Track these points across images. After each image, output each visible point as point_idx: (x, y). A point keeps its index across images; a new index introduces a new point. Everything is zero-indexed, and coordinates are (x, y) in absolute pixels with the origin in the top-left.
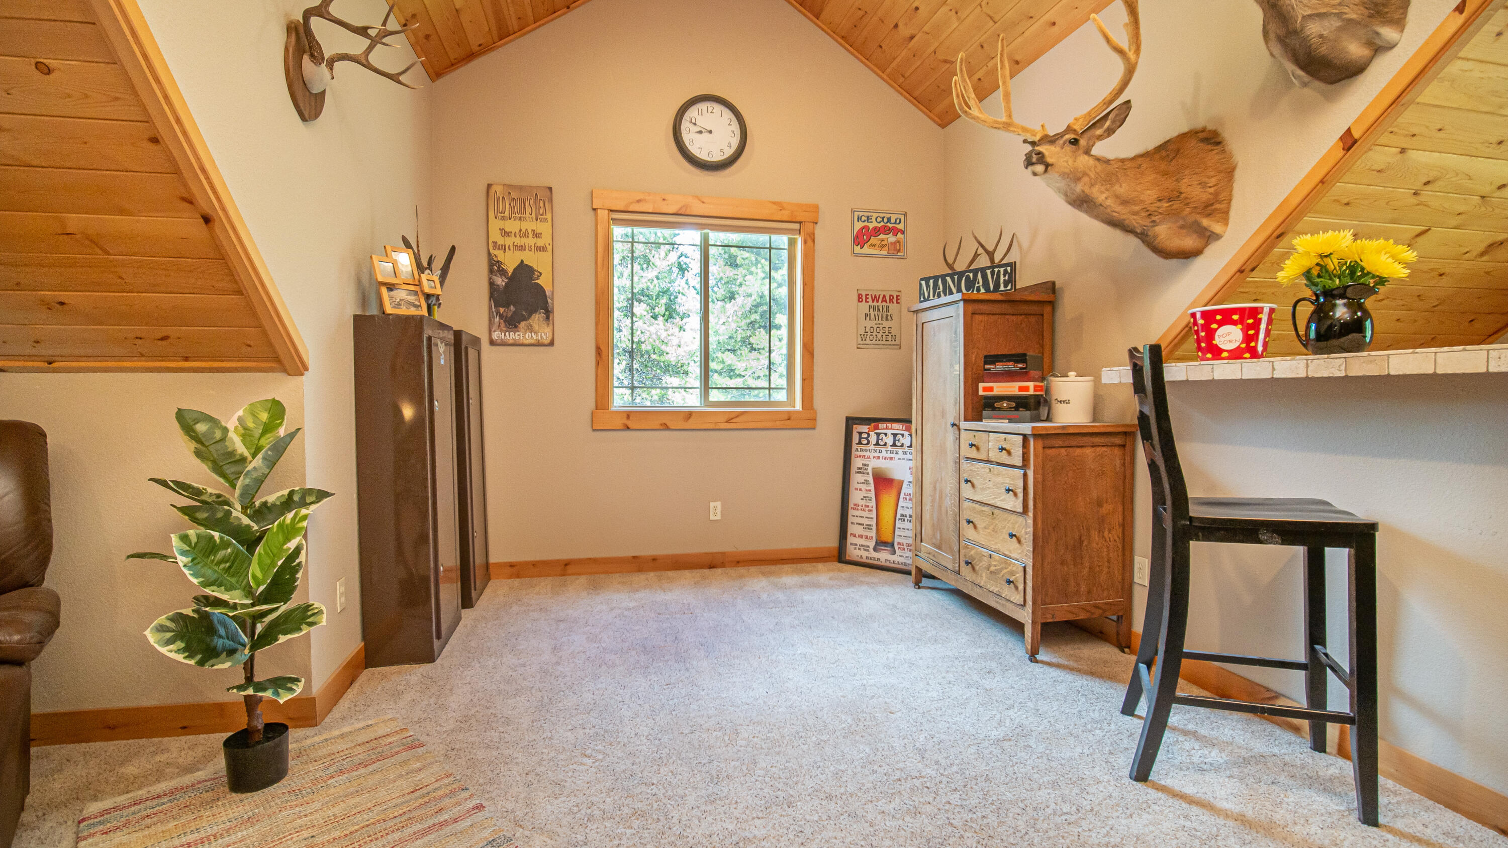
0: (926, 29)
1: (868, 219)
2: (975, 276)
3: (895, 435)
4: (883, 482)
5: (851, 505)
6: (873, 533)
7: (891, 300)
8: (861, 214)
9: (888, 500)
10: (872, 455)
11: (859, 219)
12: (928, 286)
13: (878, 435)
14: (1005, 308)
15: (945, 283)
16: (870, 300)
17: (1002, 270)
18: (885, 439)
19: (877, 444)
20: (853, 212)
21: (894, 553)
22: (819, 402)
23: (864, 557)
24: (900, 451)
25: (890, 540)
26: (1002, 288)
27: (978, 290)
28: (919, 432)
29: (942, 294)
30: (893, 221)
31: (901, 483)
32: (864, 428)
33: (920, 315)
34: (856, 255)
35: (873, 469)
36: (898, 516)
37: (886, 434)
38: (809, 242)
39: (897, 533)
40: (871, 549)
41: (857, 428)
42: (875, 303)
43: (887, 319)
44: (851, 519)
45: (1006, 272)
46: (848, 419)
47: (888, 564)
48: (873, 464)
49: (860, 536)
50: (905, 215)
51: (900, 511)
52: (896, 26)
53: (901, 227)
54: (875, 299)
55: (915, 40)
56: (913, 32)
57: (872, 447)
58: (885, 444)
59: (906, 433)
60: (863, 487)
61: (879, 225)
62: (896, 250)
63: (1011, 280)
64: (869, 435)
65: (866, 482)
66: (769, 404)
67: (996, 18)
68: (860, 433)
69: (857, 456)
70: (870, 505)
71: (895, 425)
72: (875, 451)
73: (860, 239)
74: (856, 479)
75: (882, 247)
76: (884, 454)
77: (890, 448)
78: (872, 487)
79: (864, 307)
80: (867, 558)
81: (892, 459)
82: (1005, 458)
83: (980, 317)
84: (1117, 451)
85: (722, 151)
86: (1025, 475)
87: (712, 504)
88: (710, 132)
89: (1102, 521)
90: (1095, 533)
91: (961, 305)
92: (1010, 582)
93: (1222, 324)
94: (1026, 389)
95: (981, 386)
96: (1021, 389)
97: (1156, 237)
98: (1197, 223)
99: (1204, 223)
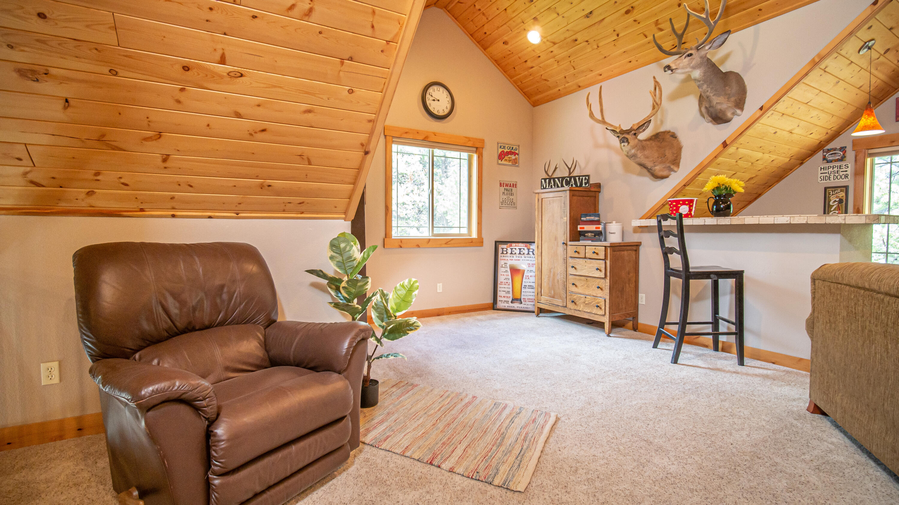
0: (541, 65)
1: (504, 147)
2: (570, 180)
3: (520, 249)
4: (514, 271)
5: (499, 282)
6: (511, 295)
7: (513, 186)
8: (502, 145)
9: (517, 279)
10: (509, 258)
11: (500, 147)
12: (545, 182)
13: (512, 249)
14: (584, 193)
15: (554, 181)
16: (505, 186)
17: (584, 178)
18: (515, 251)
19: (511, 253)
20: (498, 144)
21: (521, 303)
22: (484, 235)
23: (506, 306)
24: (523, 256)
25: (519, 298)
26: (584, 185)
27: (572, 185)
28: (540, 247)
29: (553, 187)
30: (514, 149)
31: (524, 271)
32: (505, 246)
33: (540, 194)
34: (500, 164)
35: (510, 265)
36: (523, 286)
37: (515, 249)
38: (480, 157)
39: (523, 294)
40: (510, 302)
41: (501, 246)
42: (507, 187)
43: (511, 195)
44: (499, 289)
45: (585, 179)
46: (496, 242)
47: (518, 309)
48: (510, 263)
49: (504, 297)
50: (519, 146)
51: (524, 284)
52: (526, 61)
53: (517, 152)
54: (507, 185)
55: (533, 69)
56: (534, 65)
57: (508, 255)
58: (515, 253)
59: (526, 248)
60: (505, 274)
61: (509, 151)
62: (515, 162)
63: (588, 182)
64: (507, 249)
65: (506, 271)
66: (460, 235)
67: (575, 68)
68: (503, 249)
69: (501, 260)
70: (509, 282)
71: (520, 245)
72: (511, 257)
73: (501, 156)
74: (501, 270)
75: (510, 161)
76: (515, 258)
77: (518, 255)
78: (509, 273)
79: (502, 189)
80: (508, 306)
81: (519, 260)
82: (595, 256)
83: (575, 198)
84: (634, 253)
85: (443, 110)
86: (605, 263)
87: (438, 285)
88: (439, 100)
89: (629, 280)
90: (627, 285)
91: (568, 192)
92: (598, 306)
93: (682, 205)
94: (599, 228)
95: (579, 226)
96: (596, 228)
97: (655, 170)
98: (669, 167)
99: (672, 167)
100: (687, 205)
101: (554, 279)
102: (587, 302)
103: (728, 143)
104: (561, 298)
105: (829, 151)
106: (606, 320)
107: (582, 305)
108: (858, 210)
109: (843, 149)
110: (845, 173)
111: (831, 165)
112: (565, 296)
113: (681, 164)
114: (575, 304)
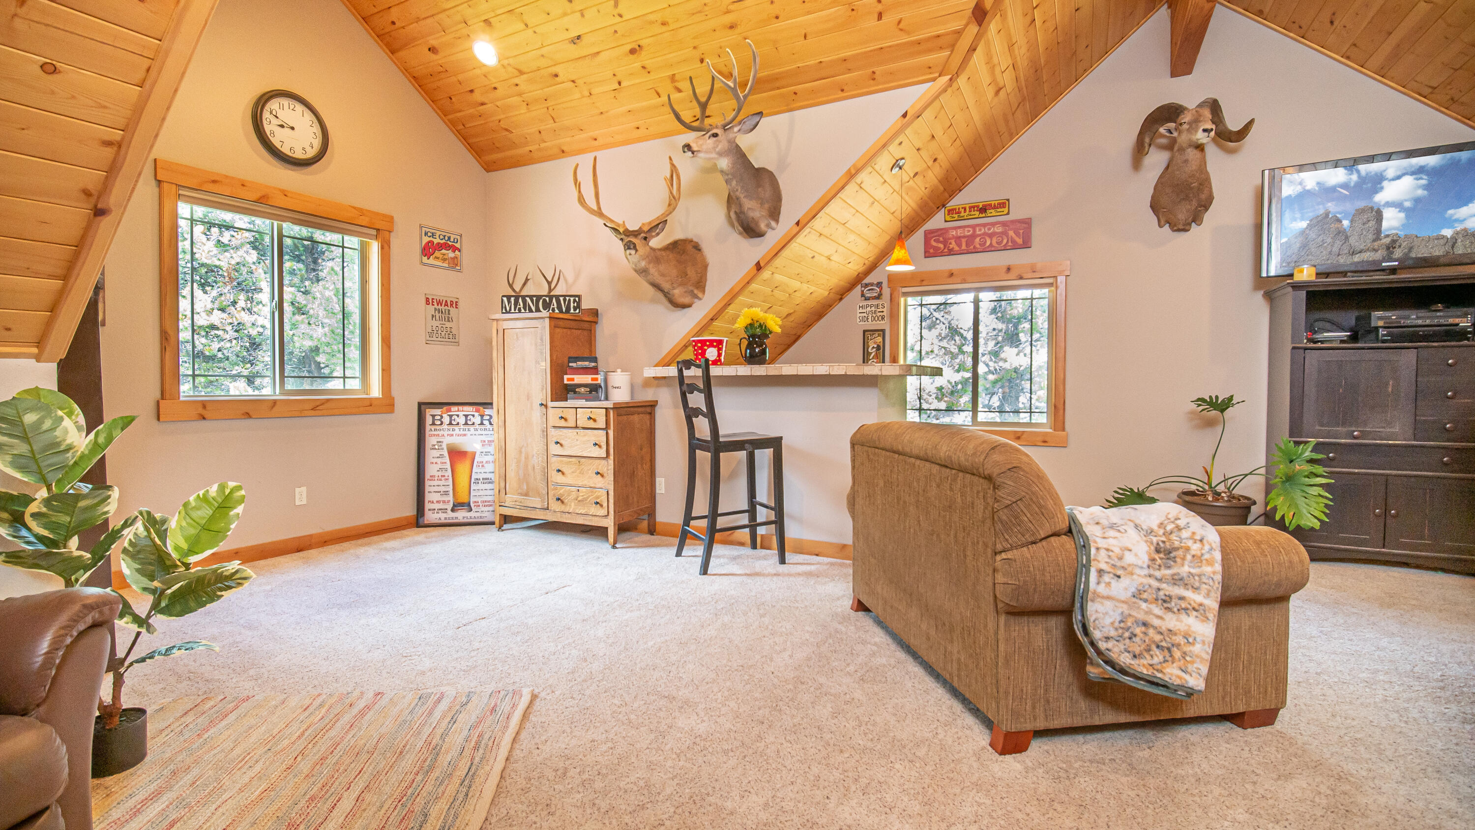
0: (498, 103)
1: (433, 235)
2: (551, 301)
3: (466, 416)
4: (457, 455)
5: (427, 476)
6: (450, 498)
7: (451, 305)
8: (427, 230)
9: (463, 468)
10: (446, 433)
11: (426, 234)
12: (509, 302)
13: (451, 416)
14: (573, 324)
15: (525, 302)
16: (435, 303)
17: (572, 299)
18: (458, 420)
19: (450, 424)
20: (421, 227)
21: (471, 510)
22: (395, 393)
23: (443, 519)
24: (472, 428)
25: (466, 501)
26: (572, 311)
27: (553, 310)
28: (502, 412)
29: (523, 311)
30: (452, 240)
31: (474, 454)
32: (437, 412)
33: (500, 322)
34: (425, 264)
35: (448, 445)
36: (473, 481)
37: (458, 416)
38: (386, 246)
39: (472, 493)
40: (449, 511)
41: (429, 412)
42: (440, 307)
43: (449, 321)
44: (427, 489)
45: (575, 301)
46: (420, 405)
47: (465, 520)
48: (447, 440)
49: (438, 502)
50: (461, 237)
51: (474, 476)
52: (472, 91)
53: (458, 246)
54: (439, 303)
55: (484, 107)
56: (486, 101)
57: (445, 426)
58: (458, 424)
59: (476, 414)
60: (439, 460)
61: (442, 242)
62: (454, 264)
63: (578, 306)
64: (442, 417)
65: (441, 456)
66: (345, 391)
67: (557, 120)
68: (433, 416)
69: (431, 436)
70: (446, 475)
71: (466, 408)
72: (449, 430)
73: (428, 250)
74: (431, 455)
75: (444, 260)
76: (457, 432)
77: (462, 427)
78: (447, 460)
79: (431, 309)
80: (445, 518)
81: (465, 435)
82: (591, 424)
83: (558, 330)
84: (648, 417)
85: (304, 149)
86: (607, 433)
87: (297, 490)
88: (293, 128)
89: (642, 458)
90: (639, 466)
91: (547, 320)
92: (597, 503)
93: (709, 346)
94: (596, 379)
95: (566, 377)
96: (593, 379)
97: (674, 295)
98: (692, 291)
99: (696, 292)
100: (715, 347)
101: (526, 466)
102: (580, 498)
103: (762, 265)
104: (539, 495)
105: (867, 285)
106: (609, 523)
107: (573, 504)
108: (894, 360)
109: (879, 284)
110: (881, 314)
111: (870, 302)
112: (545, 492)
113: (707, 288)
114: (563, 502)
